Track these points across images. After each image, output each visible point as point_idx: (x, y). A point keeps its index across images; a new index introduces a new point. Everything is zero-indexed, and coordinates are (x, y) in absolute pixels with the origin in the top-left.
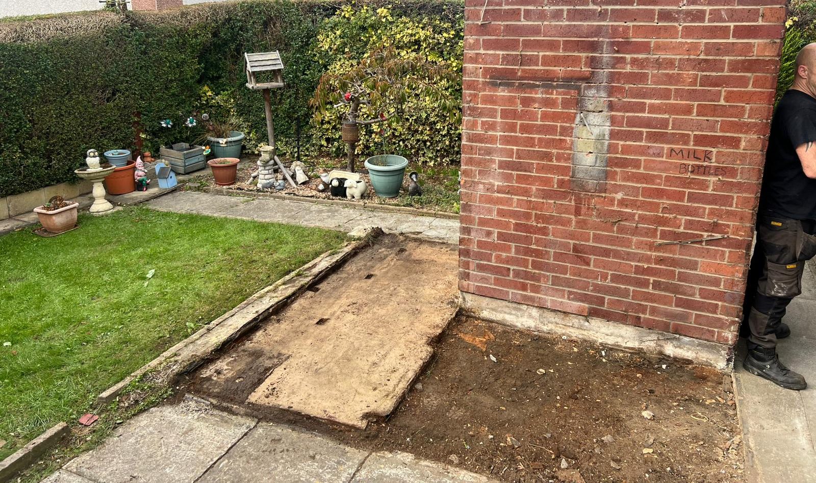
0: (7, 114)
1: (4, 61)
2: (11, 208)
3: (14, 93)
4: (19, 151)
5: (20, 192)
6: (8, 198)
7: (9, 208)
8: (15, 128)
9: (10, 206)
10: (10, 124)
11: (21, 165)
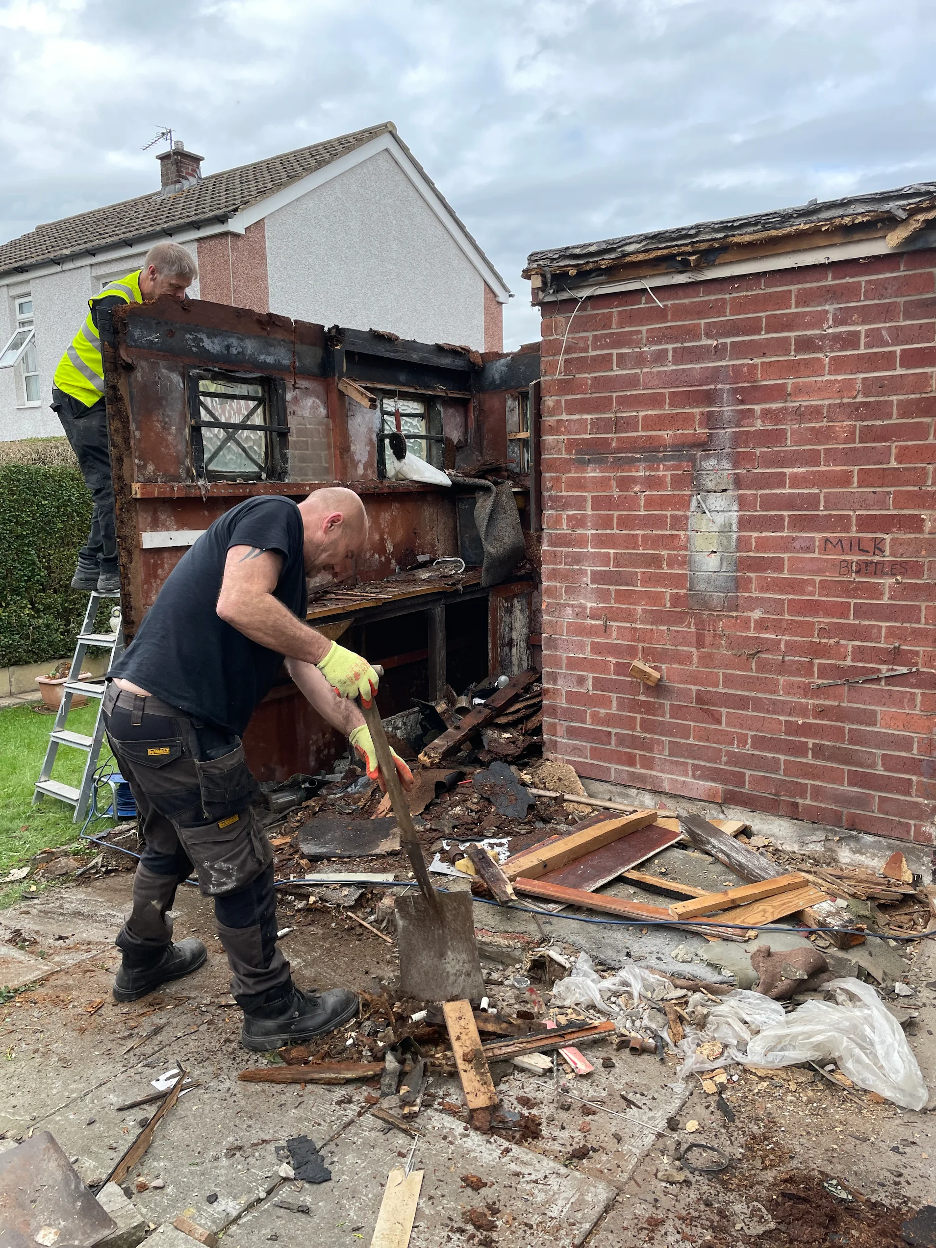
0: (18, 556)
1: (18, 487)
2: (13, 683)
3: (28, 529)
4: (30, 606)
5: (27, 663)
6: (11, 668)
7: (10, 682)
8: (25, 575)
9: (12, 680)
10: (20, 570)
11: (31, 625)
